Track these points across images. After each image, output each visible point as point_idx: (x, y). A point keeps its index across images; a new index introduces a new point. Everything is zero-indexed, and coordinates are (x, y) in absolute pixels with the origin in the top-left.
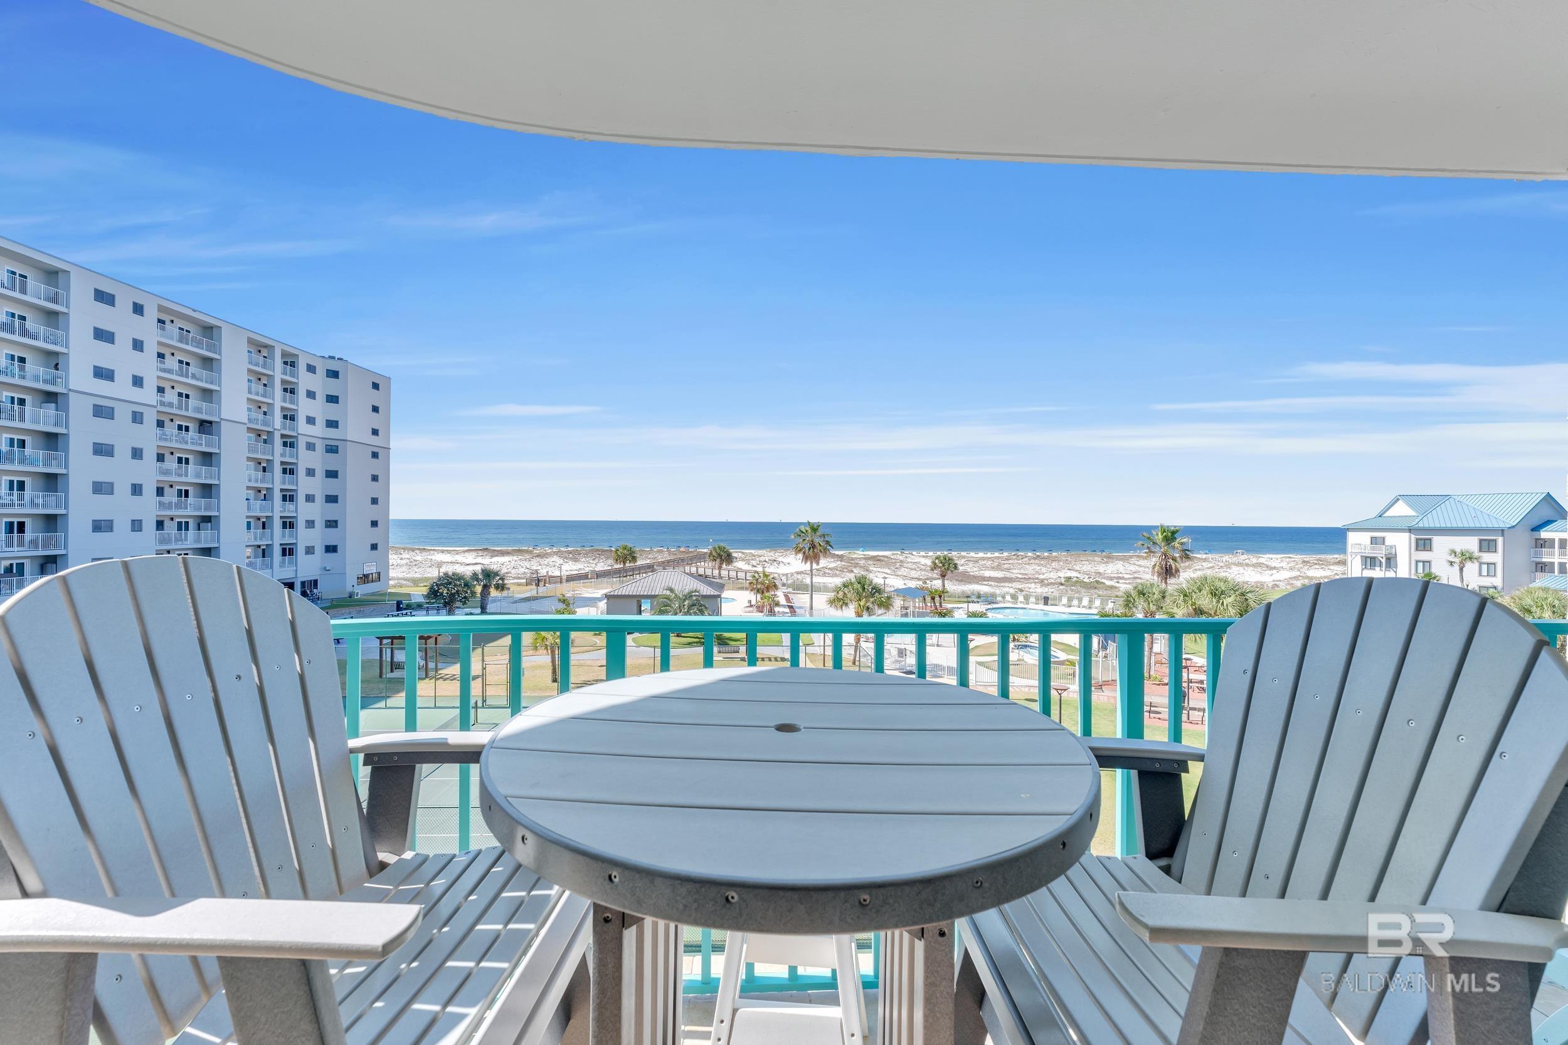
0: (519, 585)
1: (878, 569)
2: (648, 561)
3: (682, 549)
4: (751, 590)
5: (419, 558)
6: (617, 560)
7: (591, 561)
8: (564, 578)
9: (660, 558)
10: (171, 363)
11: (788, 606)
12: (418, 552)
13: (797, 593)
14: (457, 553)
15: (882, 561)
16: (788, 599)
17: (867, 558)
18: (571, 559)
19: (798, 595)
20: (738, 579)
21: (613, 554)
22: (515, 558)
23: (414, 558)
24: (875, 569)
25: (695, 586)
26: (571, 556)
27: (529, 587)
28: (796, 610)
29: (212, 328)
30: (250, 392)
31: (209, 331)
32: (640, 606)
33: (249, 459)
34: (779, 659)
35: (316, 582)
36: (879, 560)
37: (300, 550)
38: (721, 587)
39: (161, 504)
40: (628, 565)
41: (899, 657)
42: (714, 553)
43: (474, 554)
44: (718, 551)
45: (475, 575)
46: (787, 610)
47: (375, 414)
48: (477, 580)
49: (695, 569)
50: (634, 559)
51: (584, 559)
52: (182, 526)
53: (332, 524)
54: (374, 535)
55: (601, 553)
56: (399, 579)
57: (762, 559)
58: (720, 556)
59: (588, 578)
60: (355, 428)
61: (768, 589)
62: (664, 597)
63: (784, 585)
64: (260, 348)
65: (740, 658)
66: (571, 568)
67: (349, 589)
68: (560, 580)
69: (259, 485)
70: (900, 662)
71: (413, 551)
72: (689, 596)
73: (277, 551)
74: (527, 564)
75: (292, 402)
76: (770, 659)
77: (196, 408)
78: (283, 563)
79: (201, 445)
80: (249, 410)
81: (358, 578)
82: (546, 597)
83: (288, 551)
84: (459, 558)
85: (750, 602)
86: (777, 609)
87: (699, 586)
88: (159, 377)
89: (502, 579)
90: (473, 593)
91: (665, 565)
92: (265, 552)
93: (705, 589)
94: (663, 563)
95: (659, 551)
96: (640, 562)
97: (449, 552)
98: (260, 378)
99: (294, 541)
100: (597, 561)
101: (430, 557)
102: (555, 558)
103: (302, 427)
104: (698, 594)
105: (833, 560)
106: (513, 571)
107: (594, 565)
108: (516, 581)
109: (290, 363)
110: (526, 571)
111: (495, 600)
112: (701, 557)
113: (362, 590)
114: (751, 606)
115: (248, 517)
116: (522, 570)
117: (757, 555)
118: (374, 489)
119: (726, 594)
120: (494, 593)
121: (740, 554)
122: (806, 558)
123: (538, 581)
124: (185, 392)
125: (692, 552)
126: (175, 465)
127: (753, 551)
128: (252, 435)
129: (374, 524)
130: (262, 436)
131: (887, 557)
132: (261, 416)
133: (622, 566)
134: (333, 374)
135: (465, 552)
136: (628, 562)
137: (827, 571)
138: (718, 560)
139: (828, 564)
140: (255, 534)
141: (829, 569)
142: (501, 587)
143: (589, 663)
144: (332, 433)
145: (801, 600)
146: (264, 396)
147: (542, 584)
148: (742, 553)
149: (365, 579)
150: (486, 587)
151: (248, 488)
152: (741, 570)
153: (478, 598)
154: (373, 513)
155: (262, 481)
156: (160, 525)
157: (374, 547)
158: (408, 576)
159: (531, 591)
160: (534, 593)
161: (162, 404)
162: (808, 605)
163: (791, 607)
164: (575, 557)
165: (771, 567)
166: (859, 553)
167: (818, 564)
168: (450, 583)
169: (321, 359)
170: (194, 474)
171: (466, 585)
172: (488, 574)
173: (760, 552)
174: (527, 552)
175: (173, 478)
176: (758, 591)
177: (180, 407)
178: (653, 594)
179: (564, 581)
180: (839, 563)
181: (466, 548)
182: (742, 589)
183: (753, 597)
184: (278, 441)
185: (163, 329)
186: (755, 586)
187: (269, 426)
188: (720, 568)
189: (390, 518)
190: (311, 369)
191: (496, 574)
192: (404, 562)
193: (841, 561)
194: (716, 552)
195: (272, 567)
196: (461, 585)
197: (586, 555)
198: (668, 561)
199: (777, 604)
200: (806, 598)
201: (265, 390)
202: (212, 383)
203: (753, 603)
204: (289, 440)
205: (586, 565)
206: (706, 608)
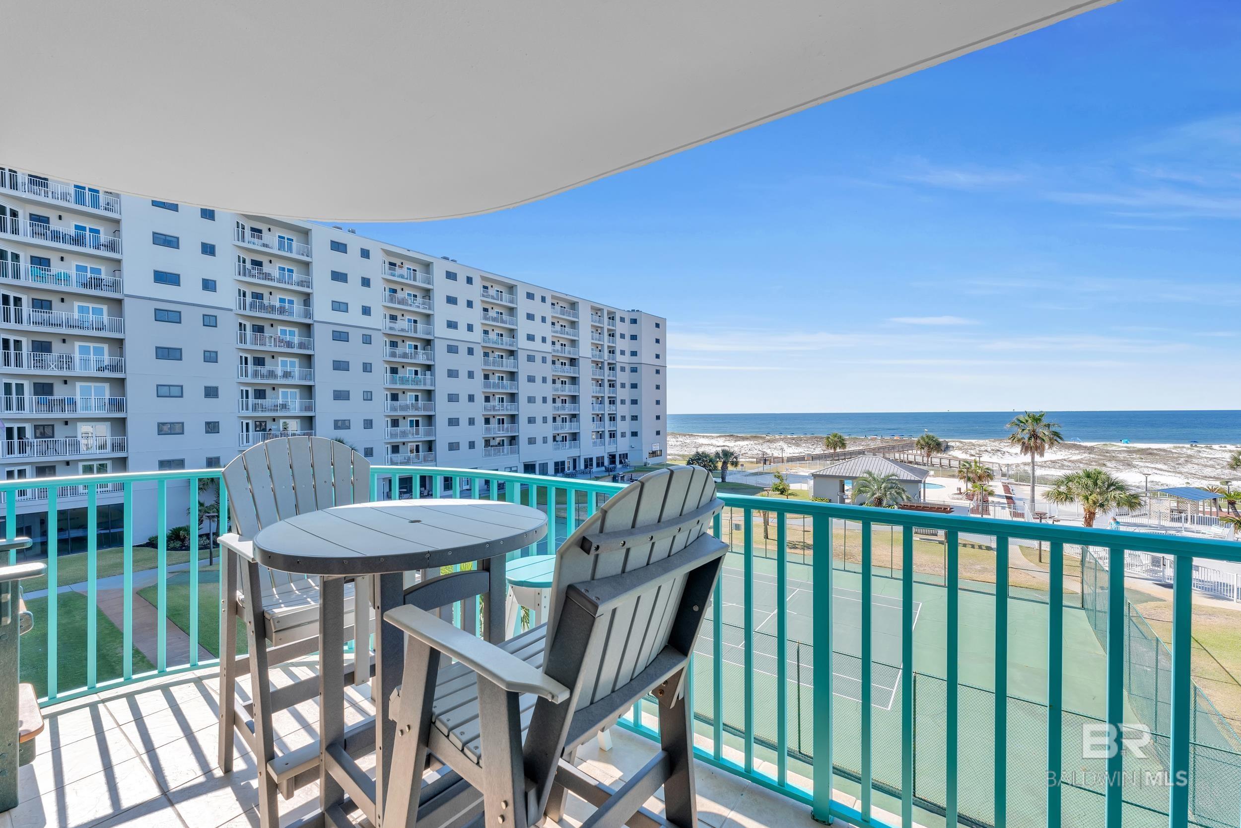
0: (752, 462)
1: (1148, 464)
2: (861, 448)
3: (895, 438)
4: (961, 478)
5: (688, 441)
6: (828, 446)
7: (811, 447)
8: (785, 459)
9: (873, 445)
10: (558, 327)
11: (1006, 496)
12: (688, 436)
13: (1020, 485)
14: (713, 438)
15: (1157, 454)
16: (1007, 488)
17: (1130, 452)
18: (794, 444)
19: (1021, 487)
20: (951, 467)
21: (825, 440)
22: (752, 442)
23: (685, 441)
24: (1141, 464)
25: (895, 471)
26: (794, 442)
27: (759, 465)
28: (1016, 501)
29: (574, 303)
30: (592, 339)
31: (573, 305)
32: (844, 485)
33: (593, 379)
34: (984, 548)
35: (627, 454)
36: (1150, 454)
37: (619, 435)
38: (925, 473)
39: (555, 407)
40: (838, 450)
41: (1153, 565)
42: (922, 442)
43: (724, 439)
44: (927, 440)
45: (717, 454)
46: (1005, 501)
47: (657, 344)
48: (719, 457)
49: (906, 456)
50: (843, 445)
51: (804, 445)
52: (564, 420)
53: (634, 418)
54: (658, 425)
55: (816, 439)
56: (675, 455)
57: (982, 448)
58: (928, 445)
59: (804, 460)
60: (646, 357)
61: (980, 478)
62: (863, 479)
63: (1004, 475)
64: (597, 311)
65: (938, 541)
66: (791, 451)
67: (644, 460)
68: (782, 460)
69: (598, 395)
70: (1156, 572)
71: (685, 436)
72: (887, 479)
73: (607, 435)
74: (759, 447)
75: (613, 343)
76: (973, 546)
77: (569, 352)
78: (610, 444)
79: (571, 372)
80: (592, 349)
81: (649, 453)
82: (769, 473)
83: (612, 435)
84: (714, 442)
85: (959, 489)
86: (990, 499)
87: (899, 471)
88: (552, 336)
89: (736, 458)
90: (716, 467)
91: (874, 451)
92: (601, 435)
93: (906, 475)
94: (874, 449)
95: (872, 439)
96: (850, 448)
97: (707, 437)
98: (597, 329)
99: (615, 429)
100: (815, 446)
101: (695, 441)
102: (781, 443)
103: (619, 357)
104: (897, 478)
105: (1078, 452)
106: (749, 453)
107: (812, 450)
108: (751, 460)
109: (612, 318)
110: (759, 452)
111: (732, 473)
112: (910, 446)
113: (652, 461)
114: (961, 493)
115: (593, 414)
116: (756, 452)
117: (977, 445)
118: (657, 395)
119: (928, 480)
120: (730, 468)
121: (958, 444)
122: (1026, 448)
123: (765, 461)
124: (564, 343)
125: (904, 440)
126: (560, 385)
127: (973, 441)
128: (594, 365)
129: (658, 418)
130: (599, 365)
131: (1164, 450)
132: (598, 353)
133: (832, 451)
134: (634, 321)
135: (717, 437)
136: (838, 448)
137: (1066, 463)
138: (926, 449)
139: (1070, 456)
140: (596, 424)
141: (1070, 461)
142: (735, 464)
143: (795, 527)
144: (634, 359)
145: (1022, 492)
146: (599, 340)
147: (768, 463)
148: (960, 442)
149: (654, 454)
150: (725, 463)
151: (593, 397)
152: (956, 458)
153: (720, 470)
154: (657, 411)
155: (600, 392)
156: (554, 419)
157: (658, 433)
158: (681, 453)
159: (760, 468)
160: (761, 470)
161: (554, 351)
162: (1029, 497)
163: (1008, 498)
164: (797, 442)
165: (993, 457)
166: (1122, 445)
167: (1042, 455)
168: (700, 459)
169: (628, 313)
170: (568, 390)
171: (711, 461)
172: (727, 454)
173: (981, 442)
174: (761, 438)
175: (560, 393)
176: (969, 479)
177: (562, 352)
178: (854, 475)
179: (785, 461)
180: (1086, 455)
181: (718, 435)
182: (953, 476)
183: (963, 485)
184: (606, 367)
185: (554, 308)
186: (965, 475)
187: (601, 358)
188: (928, 456)
189: (668, 413)
190: (622, 320)
191: (732, 454)
192: (679, 443)
193: (1090, 453)
194: (924, 440)
195: (604, 445)
196: (707, 461)
197: (806, 441)
198: (879, 448)
199: (991, 494)
200: (1027, 490)
201: (600, 337)
202: (575, 336)
203: (963, 490)
204: (612, 366)
205: (806, 449)
206: (904, 490)
